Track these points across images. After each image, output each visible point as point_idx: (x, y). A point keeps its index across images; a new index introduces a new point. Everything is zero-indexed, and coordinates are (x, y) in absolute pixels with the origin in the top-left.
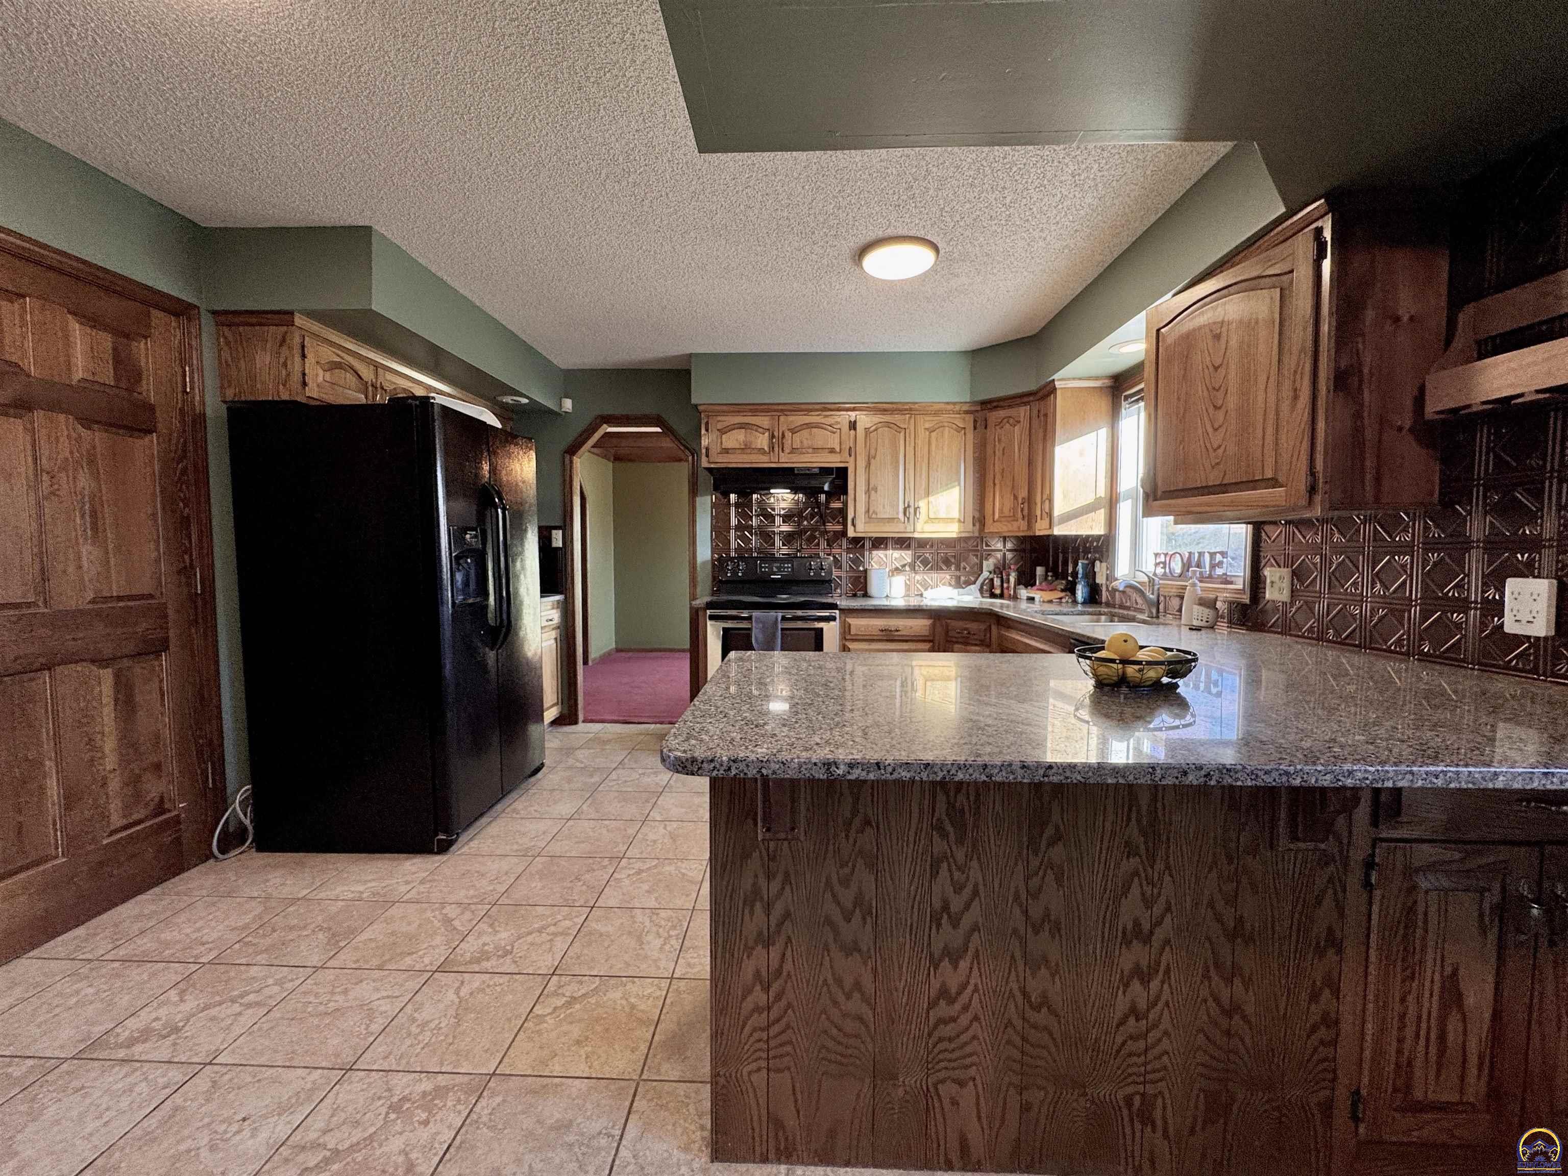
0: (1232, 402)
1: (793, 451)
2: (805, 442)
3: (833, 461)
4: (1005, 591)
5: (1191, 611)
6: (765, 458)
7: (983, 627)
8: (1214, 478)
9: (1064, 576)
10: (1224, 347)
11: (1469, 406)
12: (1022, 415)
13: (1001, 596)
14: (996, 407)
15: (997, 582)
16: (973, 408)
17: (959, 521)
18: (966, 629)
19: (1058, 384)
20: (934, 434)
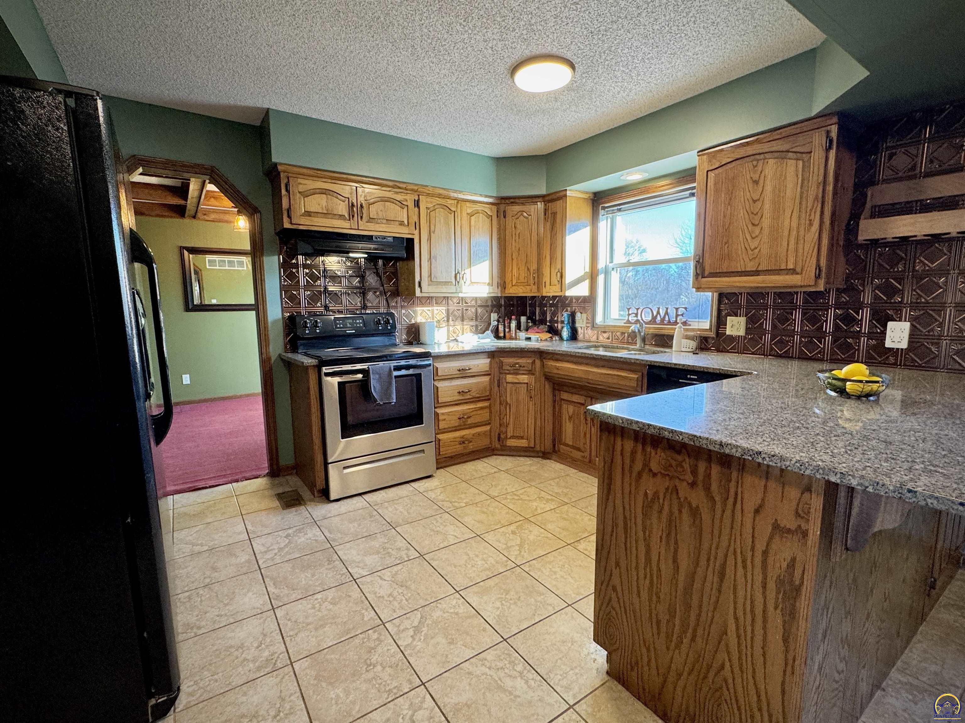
0: (766, 222)
1: (371, 220)
2: (380, 213)
3: (404, 233)
4: (507, 334)
5: (680, 343)
6: (346, 224)
7: (530, 361)
8: (751, 266)
9: (543, 321)
10: (761, 189)
11: (885, 239)
12: (533, 210)
13: (504, 338)
14: (512, 203)
15: (501, 328)
16: (496, 202)
17: (489, 284)
18: (517, 363)
19: (568, 193)
20: (473, 218)
